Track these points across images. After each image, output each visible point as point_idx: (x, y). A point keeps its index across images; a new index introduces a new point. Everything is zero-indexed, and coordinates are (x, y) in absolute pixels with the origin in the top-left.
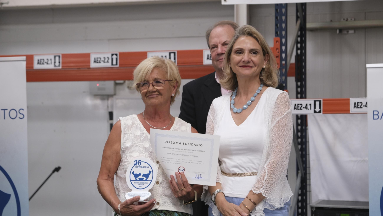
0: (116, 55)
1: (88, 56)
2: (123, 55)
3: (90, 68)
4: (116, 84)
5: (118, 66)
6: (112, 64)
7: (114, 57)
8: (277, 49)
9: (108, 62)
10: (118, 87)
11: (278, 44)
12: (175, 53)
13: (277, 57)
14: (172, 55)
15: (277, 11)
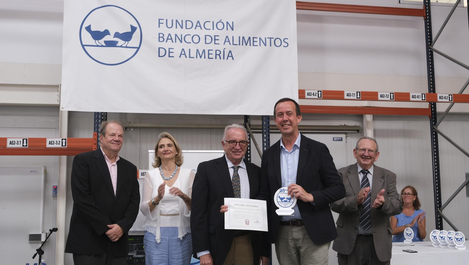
12: (27, 140)
13: (95, 144)
14: (25, 141)
15: (95, 116)
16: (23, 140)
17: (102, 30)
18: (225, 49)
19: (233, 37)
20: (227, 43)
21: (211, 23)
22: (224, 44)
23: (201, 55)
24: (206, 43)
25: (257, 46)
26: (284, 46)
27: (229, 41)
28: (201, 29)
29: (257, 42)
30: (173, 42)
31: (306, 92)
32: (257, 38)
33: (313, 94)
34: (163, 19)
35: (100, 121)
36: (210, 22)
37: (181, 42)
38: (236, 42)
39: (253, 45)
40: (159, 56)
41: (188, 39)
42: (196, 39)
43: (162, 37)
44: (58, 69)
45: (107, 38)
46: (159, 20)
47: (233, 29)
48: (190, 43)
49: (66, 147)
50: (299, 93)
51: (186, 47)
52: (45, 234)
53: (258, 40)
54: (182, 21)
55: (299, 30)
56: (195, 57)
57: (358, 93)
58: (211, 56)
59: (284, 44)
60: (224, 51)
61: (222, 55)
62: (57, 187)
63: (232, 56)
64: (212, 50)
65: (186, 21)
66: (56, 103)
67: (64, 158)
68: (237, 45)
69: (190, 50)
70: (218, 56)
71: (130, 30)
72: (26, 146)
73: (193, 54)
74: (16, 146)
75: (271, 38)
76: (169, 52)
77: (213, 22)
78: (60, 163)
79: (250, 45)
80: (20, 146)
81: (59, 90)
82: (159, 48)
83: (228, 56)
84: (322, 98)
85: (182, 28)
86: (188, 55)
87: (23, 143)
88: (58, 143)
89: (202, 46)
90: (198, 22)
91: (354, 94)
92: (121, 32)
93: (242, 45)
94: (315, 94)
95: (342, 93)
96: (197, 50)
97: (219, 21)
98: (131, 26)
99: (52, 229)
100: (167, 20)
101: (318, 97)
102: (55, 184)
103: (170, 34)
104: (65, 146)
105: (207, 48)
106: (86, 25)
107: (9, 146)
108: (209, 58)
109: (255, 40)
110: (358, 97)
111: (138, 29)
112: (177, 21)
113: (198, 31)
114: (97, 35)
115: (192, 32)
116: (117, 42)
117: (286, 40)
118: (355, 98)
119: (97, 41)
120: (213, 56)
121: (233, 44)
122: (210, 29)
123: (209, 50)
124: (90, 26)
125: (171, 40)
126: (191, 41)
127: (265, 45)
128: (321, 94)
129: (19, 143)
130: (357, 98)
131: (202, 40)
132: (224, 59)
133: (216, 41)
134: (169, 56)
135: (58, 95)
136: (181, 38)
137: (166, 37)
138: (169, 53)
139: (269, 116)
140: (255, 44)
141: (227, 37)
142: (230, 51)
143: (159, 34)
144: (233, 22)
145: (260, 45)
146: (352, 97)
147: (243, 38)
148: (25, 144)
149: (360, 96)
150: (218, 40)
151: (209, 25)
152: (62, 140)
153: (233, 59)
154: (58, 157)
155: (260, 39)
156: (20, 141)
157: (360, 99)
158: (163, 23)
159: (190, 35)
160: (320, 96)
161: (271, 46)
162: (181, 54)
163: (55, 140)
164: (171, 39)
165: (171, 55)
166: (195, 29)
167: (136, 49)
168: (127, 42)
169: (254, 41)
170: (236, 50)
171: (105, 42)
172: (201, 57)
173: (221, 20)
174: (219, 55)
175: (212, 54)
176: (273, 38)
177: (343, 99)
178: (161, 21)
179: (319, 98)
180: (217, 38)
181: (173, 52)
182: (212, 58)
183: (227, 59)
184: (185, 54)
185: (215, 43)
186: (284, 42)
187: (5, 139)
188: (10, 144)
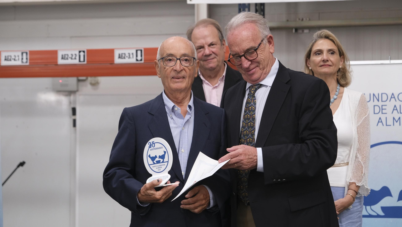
0: (84, 52)
1: (55, 53)
2: (91, 53)
3: (57, 65)
4: (79, 81)
5: (85, 62)
6: (80, 61)
7: (82, 54)
9: (75, 59)
10: (81, 83)
12: (141, 51)
14: (139, 52)
16: (137, 51)
72: (141, 60)
74: (126, 61)
80: (133, 60)
87: (137, 56)
107: (117, 61)
129: (131, 56)
148: (139, 58)
156: (133, 54)
187: (111, 52)
188: (119, 57)
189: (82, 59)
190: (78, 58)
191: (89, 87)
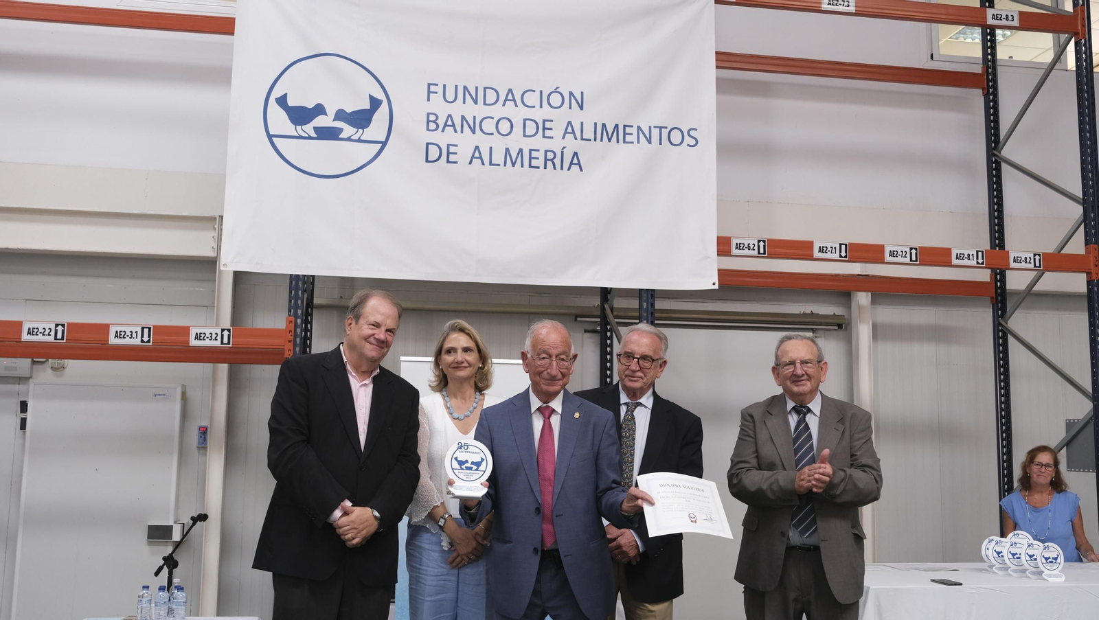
0: (63, 326)
1: (19, 324)
2: (72, 326)
3: (21, 342)
4: (34, 362)
5: (65, 341)
6: (56, 338)
7: (60, 328)
8: (290, 331)
9: (49, 335)
10: (36, 367)
11: (292, 325)
12: (149, 328)
13: (290, 341)
14: (146, 331)
15: (291, 283)
16: (143, 328)
17: (310, 105)
18: (564, 148)
19: (582, 123)
20: (569, 137)
21: (538, 93)
22: (563, 138)
23: (514, 161)
24: (525, 136)
25: (633, 143)
26: (688, 145)
27: (573, 132)
28: (516, 106)
29: (632, 134)
30: (456, 132)
31: (734, 242)
32: (632, 126)
33: (749, 246)
34: (437, 85)
35: (300, 292)
36: (534, 91)
37: (474, 132)
38: (589, 133)
39: (625, 142)
40: (427, 161)
41: (489, 126)
42: (504, 127)
43: (434, 122)
44: (217, 183)
45: (320, 121)
46: (429, 85)
47: (581, 108)
48: (492, 134)
49: (231, 345)
50: (718, 244)
51: (484, 143)
52: (179, 525)
53: (634, 131)
54: (477, 88)
55: (722, 112)
56: (502, 164)
57: (843, 247)
58: (534, 163)
59: (688, 140)
60: (562, 153)
61: (558, 161)
62: (206, 429)
63: (579, 164)
64: (538, 150)
65: (485, 89)
66: (210, 253)
67: (224, 368)
68: (590, 140)
69: (491, 148)
70: (549, 163)
71: (367, 106)
72: (149, 341)
73: (498, 157)
74: (127, 341)
75: (661, 128)
76: (449, 153)
77: (541, 92)
78: (214, 380)
79: (618, 142)
80: (137, 341)
81: (216, 226)
82: (428, 144)
83: (572, 163)
84: (766, 255)
85: (476, 102)
86: (486, 160)
87: (142, 336)
88: (214, 338)
89: (516, 142)
90: (510, 90)
91: (835, 248)
92: (349, 111)
93: (602, 140)
94: (752, 246)
95: (809, 245)
96: (507, 150)
97: (553, 90)
98: (371, 97)
99: (195, 516)
100: (444, 86)
101: (759, 253)
102: (204, 423)
103: (450, 116)
104: (229, 343)
105: (527, 145)
106: (277, 93)
107: (113, 340)
108: (530, 166)
109: (628, 130)
110: (843, 254)
111: (385, 104)
112: (465, 88)
113: (509, 110)
114: (300, 115)
115: (498, 111)
116: (341, 130)
117: (692, 133)
118: (837, 256)
119: (299, 127)
120: (540, 162)
121: (582, 139)
122: (534, 107)
123: (531, 151)
124: (285, 95)
125: (452, 128)
126: (494, 130)
127: (650, 142)
128: (764, 246)
129: (134, 335)
130: (841, 256)
131: (518, 129)
132: (562, 169)
133: (546, 131)
134: (448, 162)
135: (213, 237)
136: (474, 123)
137: (441, 122)
138: (448, 155)
139: (654, 290)
140: (628, 138)
141: (570, 123)
142: (576, 154)
143: (428, 114)
144: (582, 93)
145: (638, 142)
146: (828, 255)
147: (604, 125)
148: (146, 338)
149: (846, 252)
150: (551, 129)
151: (532, 99)
152: (223, 330)
153: (581, 170)
154: (210, 365)
155: (639, 128)
156: (136, 332)
157: (847, 259)
158: (436, 93)
159: (493, 118)
160: (762, 251)
161: (661, 144)
162: (473, 157)
163: (207, 331)
164: (453, 125)
165: (452, 158)
166: (504, 105)
167: (380, 145)
168: (360, 131)
169: (625, 134)
170: (587, 152)
171: (316, 129)
172: (513, 164)
173: (557, 88)
174: (552, 160)
175: (538, 158)
176: (666, 128)
177: (810, 257)
178: (433, 88)
179: (760, 255)
180: (548, 125)
181: (456, 153)
182: (538, 168)
183: (569, 169)
184: (481, 158)
185: (544, 136)
186: (690, 137)
187: (106, 328)
188: (116, 336)
189: (59, 336)
190: (53, 333)
191: (50, 371)
